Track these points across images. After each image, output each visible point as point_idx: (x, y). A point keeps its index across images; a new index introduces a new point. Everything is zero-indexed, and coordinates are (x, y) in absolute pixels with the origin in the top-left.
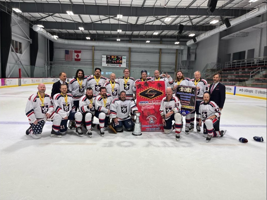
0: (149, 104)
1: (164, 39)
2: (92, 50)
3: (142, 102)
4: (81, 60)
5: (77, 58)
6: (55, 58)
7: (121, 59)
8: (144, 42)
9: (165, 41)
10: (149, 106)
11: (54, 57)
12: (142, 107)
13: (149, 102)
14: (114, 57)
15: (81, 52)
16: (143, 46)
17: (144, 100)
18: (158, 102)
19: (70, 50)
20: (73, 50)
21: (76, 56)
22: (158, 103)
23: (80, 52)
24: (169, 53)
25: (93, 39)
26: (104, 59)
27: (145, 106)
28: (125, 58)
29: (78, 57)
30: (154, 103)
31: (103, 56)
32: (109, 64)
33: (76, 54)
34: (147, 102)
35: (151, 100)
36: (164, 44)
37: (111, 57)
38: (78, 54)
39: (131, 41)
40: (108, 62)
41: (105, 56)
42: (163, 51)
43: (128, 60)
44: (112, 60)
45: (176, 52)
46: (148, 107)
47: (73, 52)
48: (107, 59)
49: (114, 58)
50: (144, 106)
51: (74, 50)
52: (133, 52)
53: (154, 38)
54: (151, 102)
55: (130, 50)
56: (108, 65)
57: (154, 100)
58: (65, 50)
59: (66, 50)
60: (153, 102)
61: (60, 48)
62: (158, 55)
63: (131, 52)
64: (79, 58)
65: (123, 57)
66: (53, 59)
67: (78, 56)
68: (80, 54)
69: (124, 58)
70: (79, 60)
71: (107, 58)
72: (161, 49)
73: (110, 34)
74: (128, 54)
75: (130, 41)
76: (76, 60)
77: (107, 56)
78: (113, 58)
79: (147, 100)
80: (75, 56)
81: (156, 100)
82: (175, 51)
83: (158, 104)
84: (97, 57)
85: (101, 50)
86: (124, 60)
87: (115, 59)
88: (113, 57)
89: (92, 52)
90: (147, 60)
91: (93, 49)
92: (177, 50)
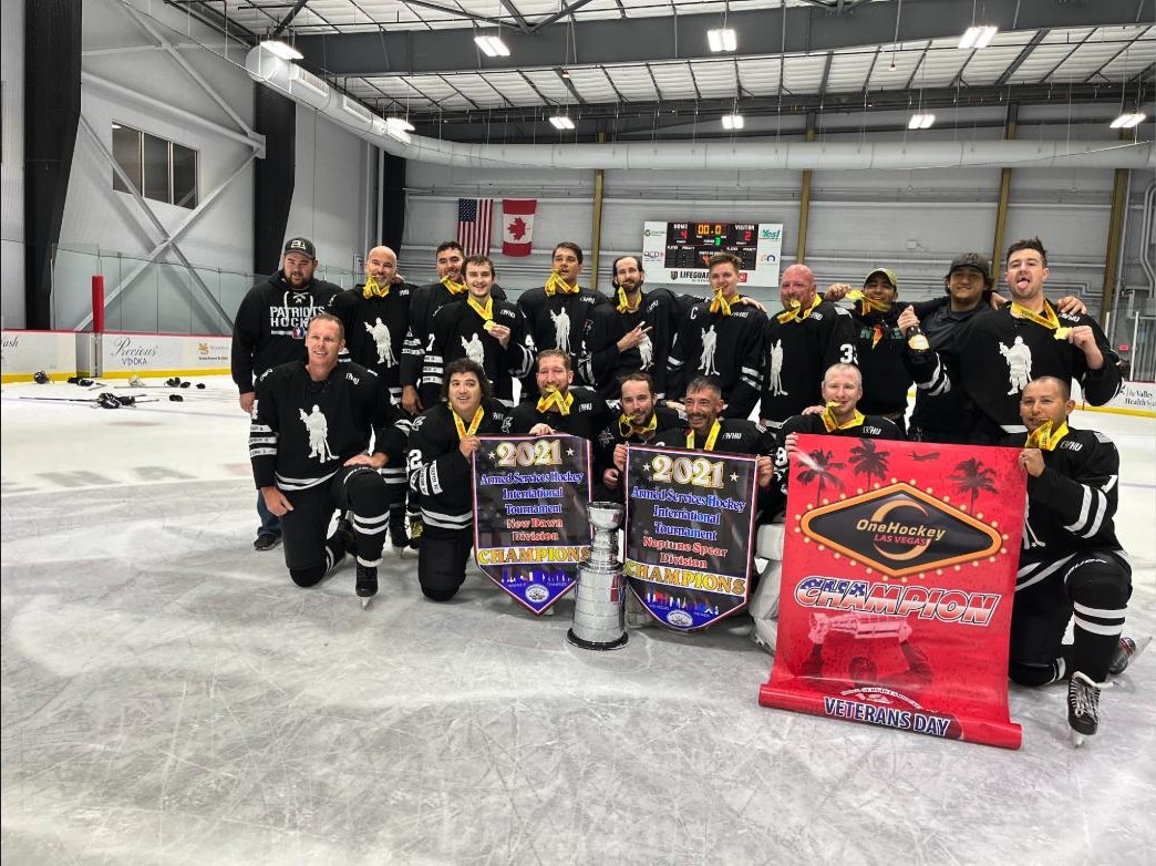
0: (875, 601)
1: (1031, 112)
2: (593, 196)
3: (818, 584)
4: (533, 251)
5: (516, 242)
6: (411, 241)
7: (753, 242)
8: (896, 132)
9: (1039, 122)
10: (874, 620)
11: (404, 239)
12: (818, 616)
13: (878, 593)
14: (712, 227)
15: (538, 208)
16: (887, 156)
17: (842, 568)
18: (944, 602)
19: (484, 199)
20: (495, 200)
21: (512, 229)
22: (943, 607)
23: (529, 207)
24: (1061, 196)
25: (601, 136)
26: (657, 243)
27: (842, 613)
28: (774, 236)
29: (517, 237)
30: (915, 604)
31: (649, 225)
32: (679, 270)
33: (510, 219)
34: (860, 589)
35: (894, 579)
36: (1033, 138)
37: (693, 227)
38: (519, 221)
39: (817, 131)
40: (673, 260)
41: (664, 226)
42: (1022, 184)
43: (792, 243)
44: (699, 244)
45: (1112, 188)
46: (865, 620)
47: (499, 209)
48: (671, 239)
49: (712, 237)
50: (831, 613)
51: (501, 200)
52: (822, 200)
53: (963, 104)
54: (893, 595)
55: (808, 188)
56: (674, 276)
57: (920, 582)
58: (457, 199)
59: (461, 201)
60: (909, 597)
61: (434, 191)
62: (985, 212)
63: (812, 197)
64: (524, 240)
65: (762, 227)
66: (402, 247)
67: (518, 229)
68: (528, 219)
69: (766, 233)
70: (525, 250)
71: (672, 235)
72: (1007, 173)
73: (693, 100)
74: (796, 212)
75: (810, 133)
76: (509, 249)
77: (670, 226)
78: (705, 237)
79: (863, 576)
80: (507, 232)
81: (932, 580)
82: (1107, 185)
83: (947, 616)
84: (618, 230)
85: (640, 194)
86: (768, 247)
87: (718, 244)
88: (703, 230)
89: (594, 204)
90: (913, 245)
91: (599, 187)
92: (1121, 174)
